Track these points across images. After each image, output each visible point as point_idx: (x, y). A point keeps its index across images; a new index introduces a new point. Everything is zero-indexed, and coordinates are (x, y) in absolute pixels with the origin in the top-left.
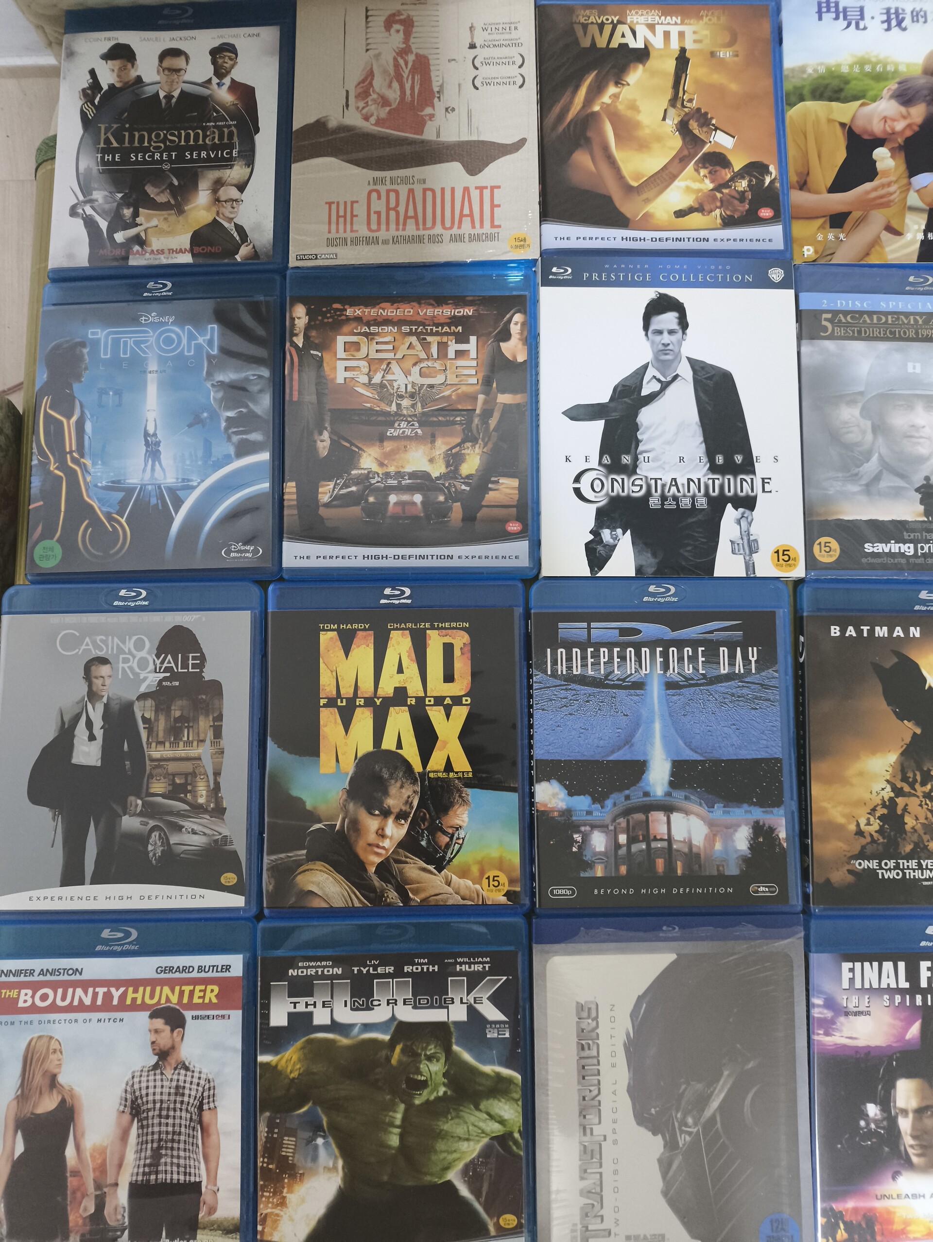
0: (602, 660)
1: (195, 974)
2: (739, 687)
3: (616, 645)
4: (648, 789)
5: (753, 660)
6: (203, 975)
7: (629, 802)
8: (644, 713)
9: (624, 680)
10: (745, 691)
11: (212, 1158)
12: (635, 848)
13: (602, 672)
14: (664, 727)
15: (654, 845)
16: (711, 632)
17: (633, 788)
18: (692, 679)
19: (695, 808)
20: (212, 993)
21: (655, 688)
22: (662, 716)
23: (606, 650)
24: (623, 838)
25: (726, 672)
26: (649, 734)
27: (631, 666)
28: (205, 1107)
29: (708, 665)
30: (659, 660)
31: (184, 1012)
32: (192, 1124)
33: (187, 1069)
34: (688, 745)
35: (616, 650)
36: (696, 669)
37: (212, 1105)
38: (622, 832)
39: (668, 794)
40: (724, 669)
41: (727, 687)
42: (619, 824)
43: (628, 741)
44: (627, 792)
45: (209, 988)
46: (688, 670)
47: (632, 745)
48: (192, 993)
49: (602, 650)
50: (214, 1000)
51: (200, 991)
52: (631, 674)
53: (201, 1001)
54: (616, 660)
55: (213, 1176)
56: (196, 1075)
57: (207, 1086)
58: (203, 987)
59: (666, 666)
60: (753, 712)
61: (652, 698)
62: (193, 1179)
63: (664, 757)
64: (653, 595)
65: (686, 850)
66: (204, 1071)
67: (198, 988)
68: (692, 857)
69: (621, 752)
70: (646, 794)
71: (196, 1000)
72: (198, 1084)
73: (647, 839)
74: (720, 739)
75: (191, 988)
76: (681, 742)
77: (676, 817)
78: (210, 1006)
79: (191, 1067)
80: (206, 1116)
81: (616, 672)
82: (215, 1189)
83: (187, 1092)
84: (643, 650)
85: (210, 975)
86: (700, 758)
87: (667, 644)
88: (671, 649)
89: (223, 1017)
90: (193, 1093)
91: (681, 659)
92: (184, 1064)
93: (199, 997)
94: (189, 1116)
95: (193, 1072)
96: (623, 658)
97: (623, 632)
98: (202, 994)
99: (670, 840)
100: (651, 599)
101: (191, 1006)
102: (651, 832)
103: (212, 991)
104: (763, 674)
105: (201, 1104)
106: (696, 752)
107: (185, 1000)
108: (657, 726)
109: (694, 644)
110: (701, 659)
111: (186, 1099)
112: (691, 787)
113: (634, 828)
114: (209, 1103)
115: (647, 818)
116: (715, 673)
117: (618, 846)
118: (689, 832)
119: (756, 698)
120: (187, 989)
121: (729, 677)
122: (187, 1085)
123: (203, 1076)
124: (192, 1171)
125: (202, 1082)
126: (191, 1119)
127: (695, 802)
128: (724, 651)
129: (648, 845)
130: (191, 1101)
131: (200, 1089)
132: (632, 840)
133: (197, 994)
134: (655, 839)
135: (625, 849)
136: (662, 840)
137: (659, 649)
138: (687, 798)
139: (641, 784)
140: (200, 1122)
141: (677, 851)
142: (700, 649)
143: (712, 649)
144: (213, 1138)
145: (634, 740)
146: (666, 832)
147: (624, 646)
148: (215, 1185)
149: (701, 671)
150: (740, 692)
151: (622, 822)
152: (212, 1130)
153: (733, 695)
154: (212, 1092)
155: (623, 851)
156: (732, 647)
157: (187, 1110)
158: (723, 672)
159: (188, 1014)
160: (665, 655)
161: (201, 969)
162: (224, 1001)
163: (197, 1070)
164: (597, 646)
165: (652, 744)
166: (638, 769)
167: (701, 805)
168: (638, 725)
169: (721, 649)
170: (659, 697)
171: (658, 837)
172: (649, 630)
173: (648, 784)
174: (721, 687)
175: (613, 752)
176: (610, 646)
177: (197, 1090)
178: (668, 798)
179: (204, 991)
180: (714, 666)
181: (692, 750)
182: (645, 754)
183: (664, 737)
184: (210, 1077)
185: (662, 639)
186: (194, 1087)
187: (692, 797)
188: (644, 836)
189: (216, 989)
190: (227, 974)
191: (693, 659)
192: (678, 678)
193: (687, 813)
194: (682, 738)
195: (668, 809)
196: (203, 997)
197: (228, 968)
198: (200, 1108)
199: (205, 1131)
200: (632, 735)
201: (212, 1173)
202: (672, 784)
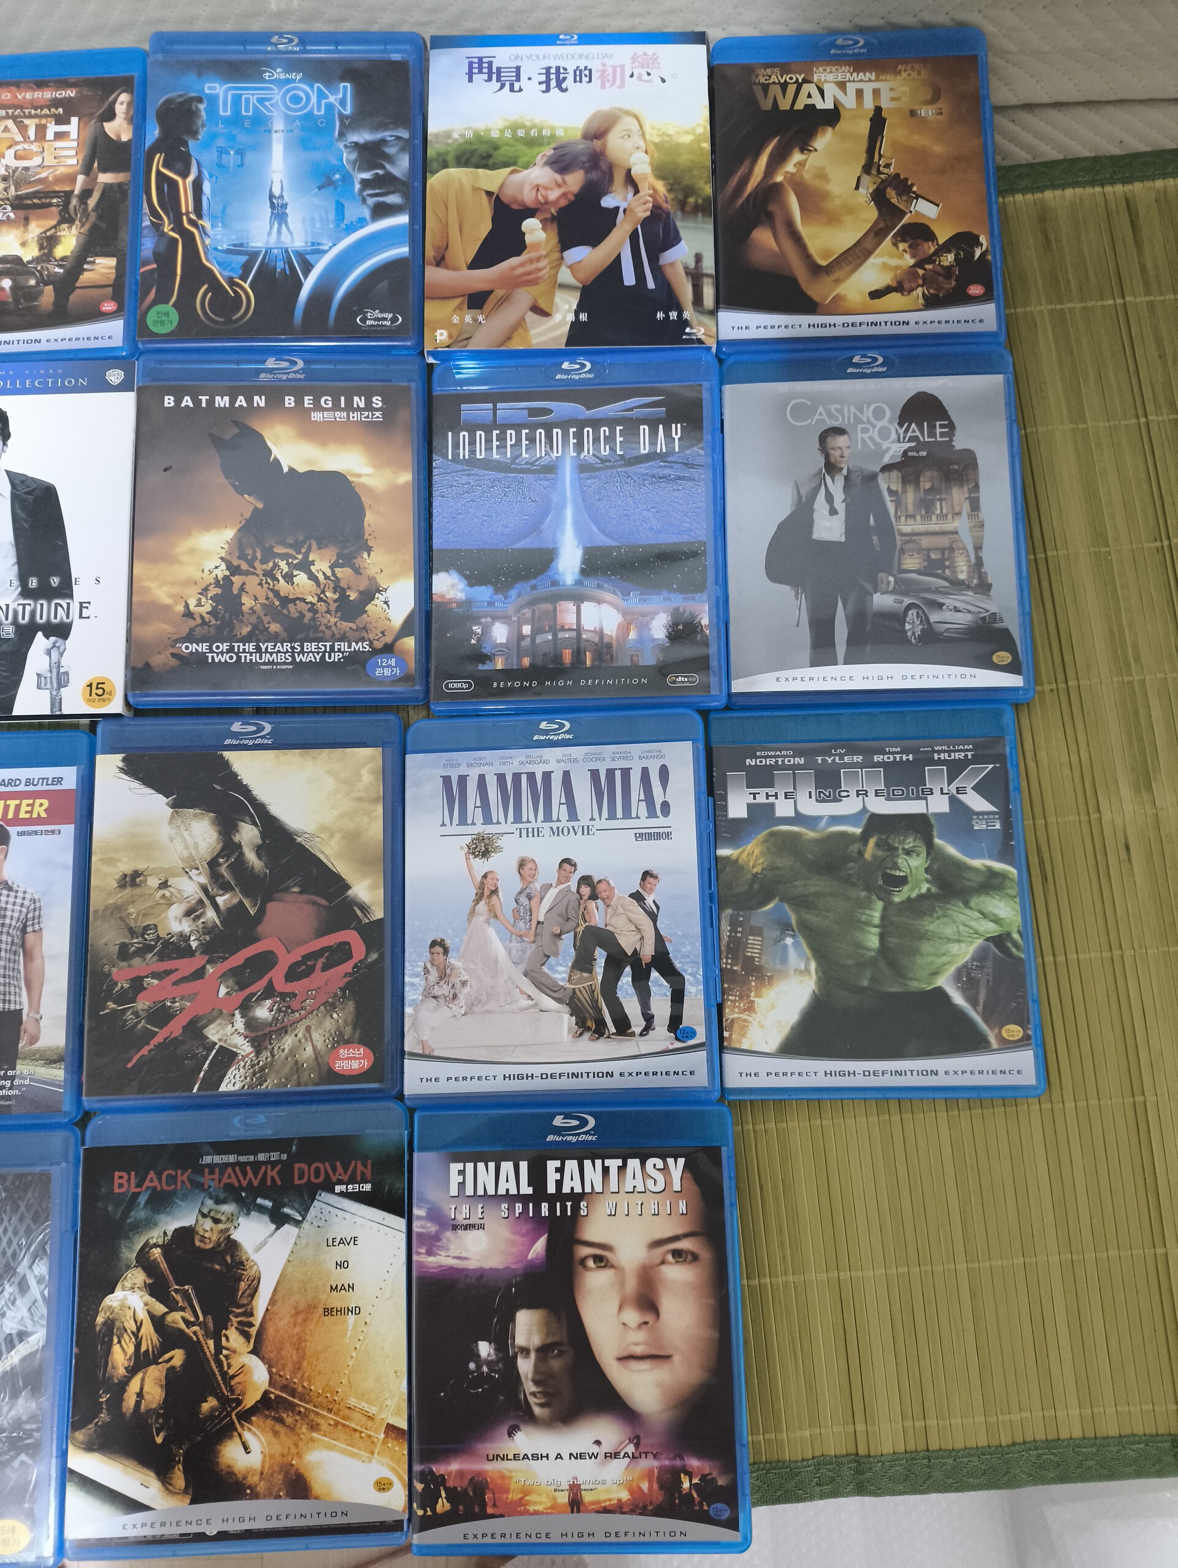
0: (509, 443)
1: (22, 788)
2: (660, 467)
3: (525, 426)
4: (557, 577)
5: (677, 438)
6: (31, 788)
7: (535, 592)
8: (555, 498)
9: (533, 464)
10: (667, 471)
11: (35, 984)
12: (539, 639)
13: (509, 456)
14: (576, 513)
15: (561, 635)
16: (631, 409)
17: (539, 578)
18: (609, 461)
19: (609, 596)
20: (41, 807)
21: (568, 472)
22: (575, 501)
23: (513, 432)
24: (527, 630)
25: (646, 452)
26: (559, 521)
27: (540, 450)
28: (29, 929)
29: (627, 445)
30: (572, 441)
31: (8, 828)
32: (14, 948)
33: (10, 889)
34: (602, 530)
35: (524, 432)
36: (613, 450)
37: (37, 927)
38: (526, 623)
39: (578, 583)
40: (644, 450)
41: (646, 468)
42: (524, 614)
43: (536, 527)
44: (533, 582)
45: (38, 801)
46: (605, 451)
47: (541, 532)
48: (18, 808)
49: (509, 432)
50: (44, 815)
51: (28, 805)
52: (541, 457)
53: (28, 816)
54: (524, 442)
55: (35, 1005)
56: (20, 895)
57: (32, 907)
58: (30, 801)
59: (579, 446)
60: (676, 494)
61: (564, 481)
62: (12, 1007)
63: (576, 543)
64: (567, 372)
65: (597, 640)
66: (29, 890)
67: (25, 802)
68: (604, 649)
69: (528, 539)
70: (555, 583)
71: (22, 815)
72: (22, 905)
73: (555, 629)
74: (638, 523)
75: (18, 802)
76: (594, 528)
77: (586, 606)
78: (39, 821)
79: (15, 887)
80: (30, 938)
81: (524, 455)
82: (38, 1016)
83: (9, 913)
84: (555, 431)
85: (39, 788)
86: (615, 544)
87: (581, 424)
88: (586, 430)
89: (53, 832)
90: (16, 915)
91: (596, 440)
92: (7, 884)
93: (27, 812)
94: (10, 939)
95: (17, 891)
96: (532, 440)
97: (533, 412)
98: (29, 809)
99: (579, 629)
100: (564, 377)
101: (17, 821)
102: (559, 621)
103: (41, 805)
104: (688, 452)
105: (25, 926)
106: (611, 538)
107: (10, 815)
108: (569, 513)
109: (612, 423)
110: (619, 439)
111: (7, 921)
112: (605, 574)
113: (539, 619)
114: (33, 925)
115: (555, 608)
116: (635, 453)
117: (521, 637)
118: (601, 623)
119: (680, 478)
120: (12, 803)
121: (651, 457)
122: (10, 907)
123: (28, 896)
124: (12, 998)
125: (27, 903)
126: (12, 943)
127: (609, 591)
128: (644, 429)
129: (555, 636)
130: (14, 923)
131: (24, 910)
132: (536, 632)
133: (24, 808)
134: (563, 629)
135: (529, 640)
136: (570, 630)
137: (572, 430)
138: (599, 587)
139: (549, 573)
140: (23, 945)
141: (587, 641)
142: (618, 428)
143: (631, 426)
144: (37, 962)
145: (545, 526)
146: (575, 621)
147: (533, 427)
148: (38, 1012)
149: (619, 452)
150: (661, 472)
151: (527, 612)
152: (36, 953)
153: (653, 476)
154: (37, 913)
155: (526, 643)
156: (653, 425)
157: (8, 933)
158: (642, 452)
159: (13, 831)
160: (579, 436)
161: (29, 782)
162: (54, 816)
163: (21, 889)
164: (504, 428)
165: (563, 531)
166: (546, 558)
167: (614, 593)
168: (546, 512)
169: (642, 427)
170: (571, 481)
171: (566, 627)
172: (561, 409)
173: (557, 573)
174: (641, 468)
175: (518, 540)
176: (518, 427)
177: (21, 912)
178: (578, 587)
179: (32, 805)
180: (633, 446)
181: (605, 535)
182: (555, 541)
183: (576, 523)
184: (36, 896)
185: (576, 420)
186: (17, 908)
187: (606, 585)
188: (550, 627)
189: (46, 803)
190: (58, 787)
191: (610, 439)
192: (593, 460)
193: (599, 601)
194: (596, 523)
195: (578, 599)
196: (31, 812)
197: (59, 780)
198: (24, 931)
199: (28, 956)
200: (540, 522)
201: (35, 1001)
202: (584, 572)
